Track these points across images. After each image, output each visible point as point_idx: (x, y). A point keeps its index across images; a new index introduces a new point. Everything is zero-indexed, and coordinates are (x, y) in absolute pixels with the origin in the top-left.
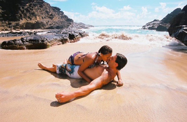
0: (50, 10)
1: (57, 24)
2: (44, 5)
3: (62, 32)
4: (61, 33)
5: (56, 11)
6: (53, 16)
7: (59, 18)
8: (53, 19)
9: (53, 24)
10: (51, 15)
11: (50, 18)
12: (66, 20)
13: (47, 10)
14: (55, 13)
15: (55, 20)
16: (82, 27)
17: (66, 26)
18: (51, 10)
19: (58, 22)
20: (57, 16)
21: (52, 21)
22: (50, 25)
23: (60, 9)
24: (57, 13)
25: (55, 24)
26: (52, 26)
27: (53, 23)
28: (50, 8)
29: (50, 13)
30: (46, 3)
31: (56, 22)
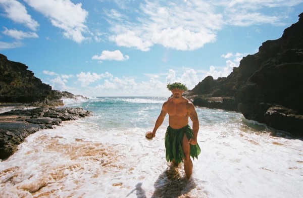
0: (5, 67)
1: (19, 93)
3: (42, 114)
4: (40, 115)
5: (20, 69)
6: (12, 77)
7: (24, 82)
8: (12, 83)
9: (12, 92)
10: (9, 75)
11: (4, 81)
12: (37, 87)
14: (16, 73)
15: (15, 85)
18: (7, 68)
19: (21, 90)
20: (20, 77)
21: (10, 87)
23: (27, 67)
24: (20, 73)
25: (15, 93)
26: (9, 95)
27: (10, 91)
28: (5, 63)
29: (6, 73)
31: (18, 89)
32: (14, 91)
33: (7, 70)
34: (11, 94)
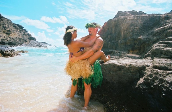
0: (8, 26)
2: (3, 21)
5: (19, 28)
6: (11, 32)
8: (10, 35)
9: (8, 40)
10: (9, 31)
11: (7, 33)
13: (4, 25)
14: (15, 30)
15: (12, 36)
16: (38, 46)
17: (20, 44)
18: (10, 27)
19: (15, 39)
20: (17, 32)
21: (7, 37)
22: (2, 40)
23: (23, 27)
24: (19, 30)
25: (10, 40)
26: (5, 41)
28: (9, 24)
30: (6, 19)
31: (13, 38)
32: (10, 39)
33: (9, 28)
34: (7, 41)
